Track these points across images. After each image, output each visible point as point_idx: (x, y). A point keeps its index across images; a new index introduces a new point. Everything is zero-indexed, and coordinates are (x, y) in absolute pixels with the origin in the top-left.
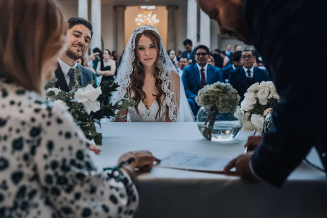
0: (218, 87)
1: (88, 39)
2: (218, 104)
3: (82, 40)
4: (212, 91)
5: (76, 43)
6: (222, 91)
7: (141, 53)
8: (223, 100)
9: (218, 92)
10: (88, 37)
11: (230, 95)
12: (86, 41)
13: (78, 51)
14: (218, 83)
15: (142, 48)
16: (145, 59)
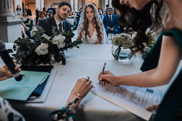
0: (123, 36)
1: (69, 12)
2: (123, 45)
3: (66, 12)
4: (120, 38)
5: (64, 13)
6: (125, 38)
7: (87, 14)
8: (125, 43)
9: (123, 39)
10: (69, 11)
11: (129, 40)
12: (68, 12)
13: (64, 17)
14: (122, 34)
15: (87, 13)
16: (89, 17)
